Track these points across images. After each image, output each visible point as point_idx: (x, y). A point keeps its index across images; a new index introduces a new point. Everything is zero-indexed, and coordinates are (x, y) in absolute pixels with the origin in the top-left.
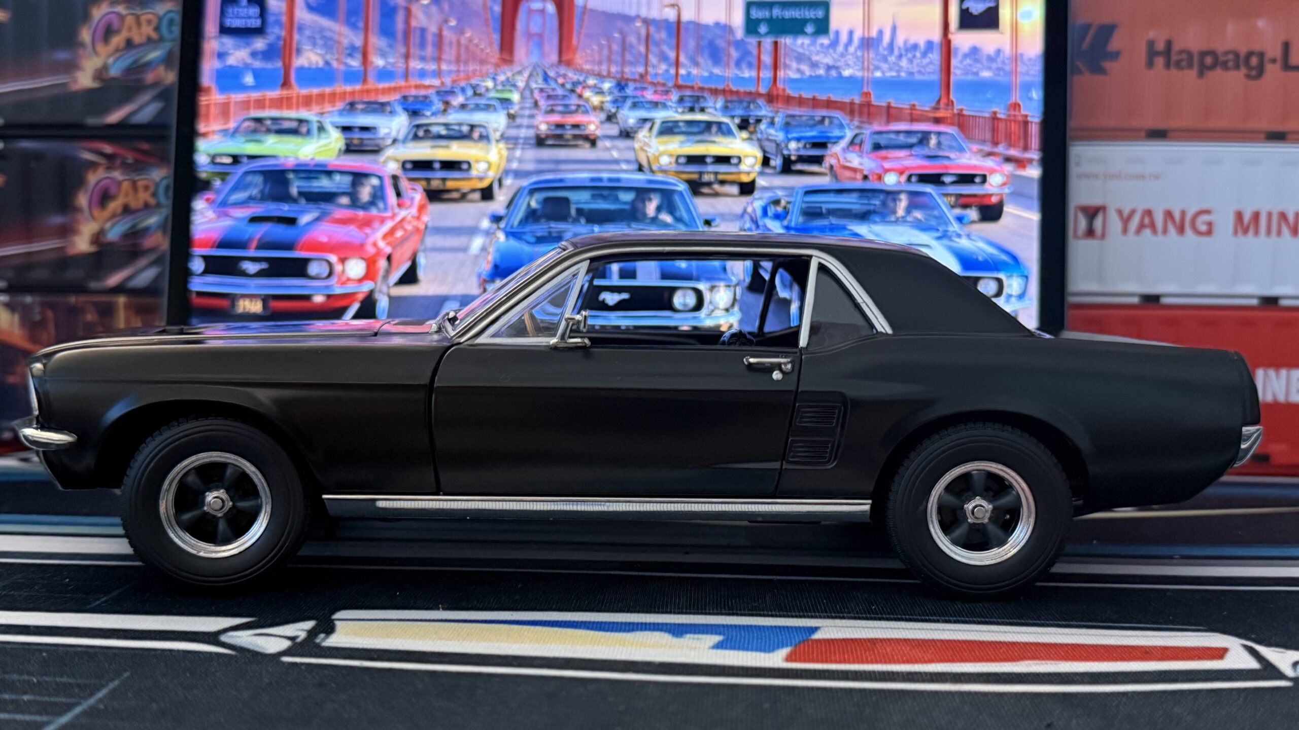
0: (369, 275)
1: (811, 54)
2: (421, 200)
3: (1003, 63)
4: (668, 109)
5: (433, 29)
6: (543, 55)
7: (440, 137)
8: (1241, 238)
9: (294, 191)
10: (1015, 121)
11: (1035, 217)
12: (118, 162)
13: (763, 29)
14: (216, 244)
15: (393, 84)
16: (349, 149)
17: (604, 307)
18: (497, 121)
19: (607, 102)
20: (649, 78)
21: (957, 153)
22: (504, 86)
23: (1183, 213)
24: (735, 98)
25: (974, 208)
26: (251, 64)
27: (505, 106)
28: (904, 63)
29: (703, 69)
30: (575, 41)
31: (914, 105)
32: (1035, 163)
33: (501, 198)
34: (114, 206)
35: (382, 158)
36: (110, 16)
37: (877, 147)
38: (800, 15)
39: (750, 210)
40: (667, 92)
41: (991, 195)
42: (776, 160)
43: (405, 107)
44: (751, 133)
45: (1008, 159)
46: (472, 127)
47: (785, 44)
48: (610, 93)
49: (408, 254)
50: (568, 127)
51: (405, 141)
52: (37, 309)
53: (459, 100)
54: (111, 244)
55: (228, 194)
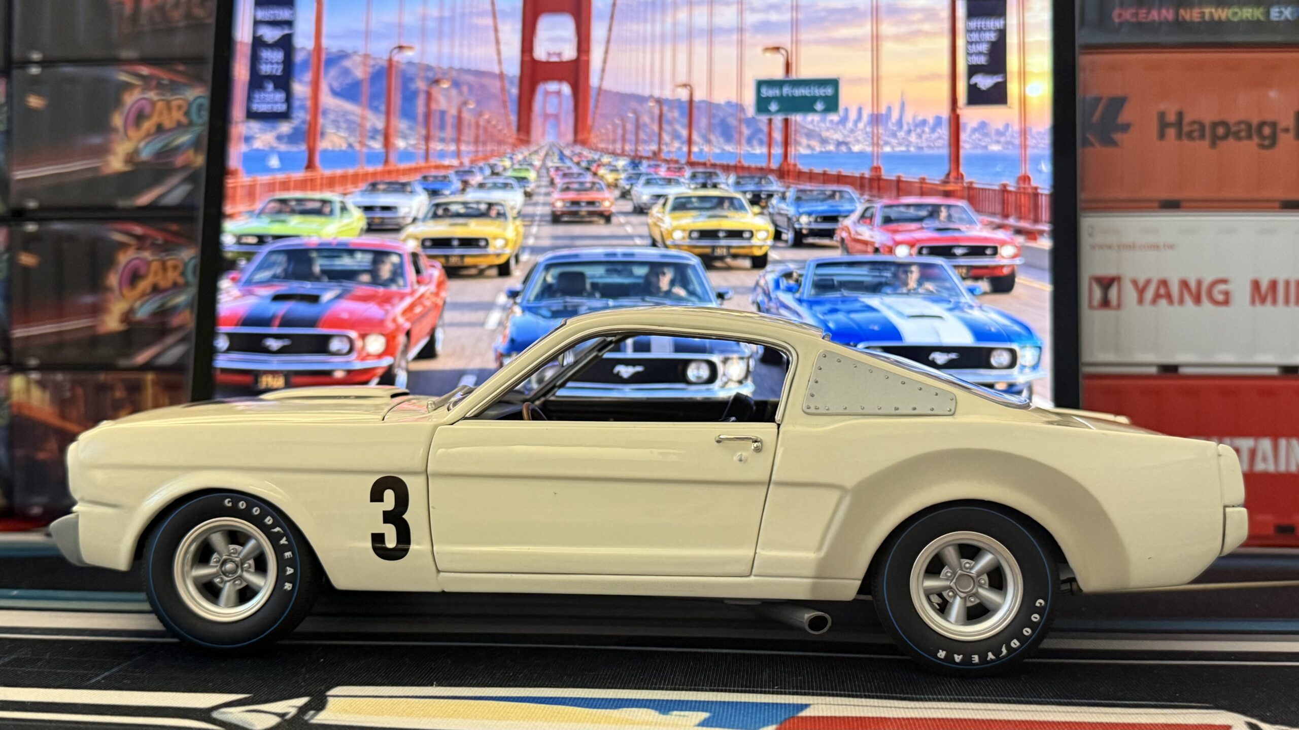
0: (389, 350)
1: (821, 131)
2: (439, 277)
3: (1012, 136)
4: (681, 186)
5: (453, 111)
6: (560, 135)
7: (458, 215)
8: (1259, 308)
9: (317, 269)
10: (1025, 193)
11: (1045, 288)
12: (148, 242)
13: (773, 107)
14: (240, 322)
15: (413, 165)
16: (372, 228)
17: (619, 380)
18: (514, 199)
19: (621, 179)
20: (663, 156)
21: (968, 226)
22: (521, 165)
23: (1199, 283)
24: (746, 174)
25: (985, 280)
26: (276, 148)
27: (522, 184)
28: (913, 138)
29: (715, 146)
30: (590, 122)
31: (924, 179)
32: (1045, 235)
33: (518, 272)
34: (144, 285)
35: (402, 235)
36: (144, 102)
37: (887, 220)
38: (810, 93)
39: (762, 282)
40: (680, 169)
41: (1002, 267)
42: (787, 234)
43: (425, 186)
44: (763, 208)
45: (1019, 231)
46: (490, 205)
47: (796, 121)
48: (625, 170)
49: (427, 329)
50: (583, 204)
51: (425, 219)
52: (68, 386)
53: (477, 179)
54: (140, 323)
55: (253, 273)
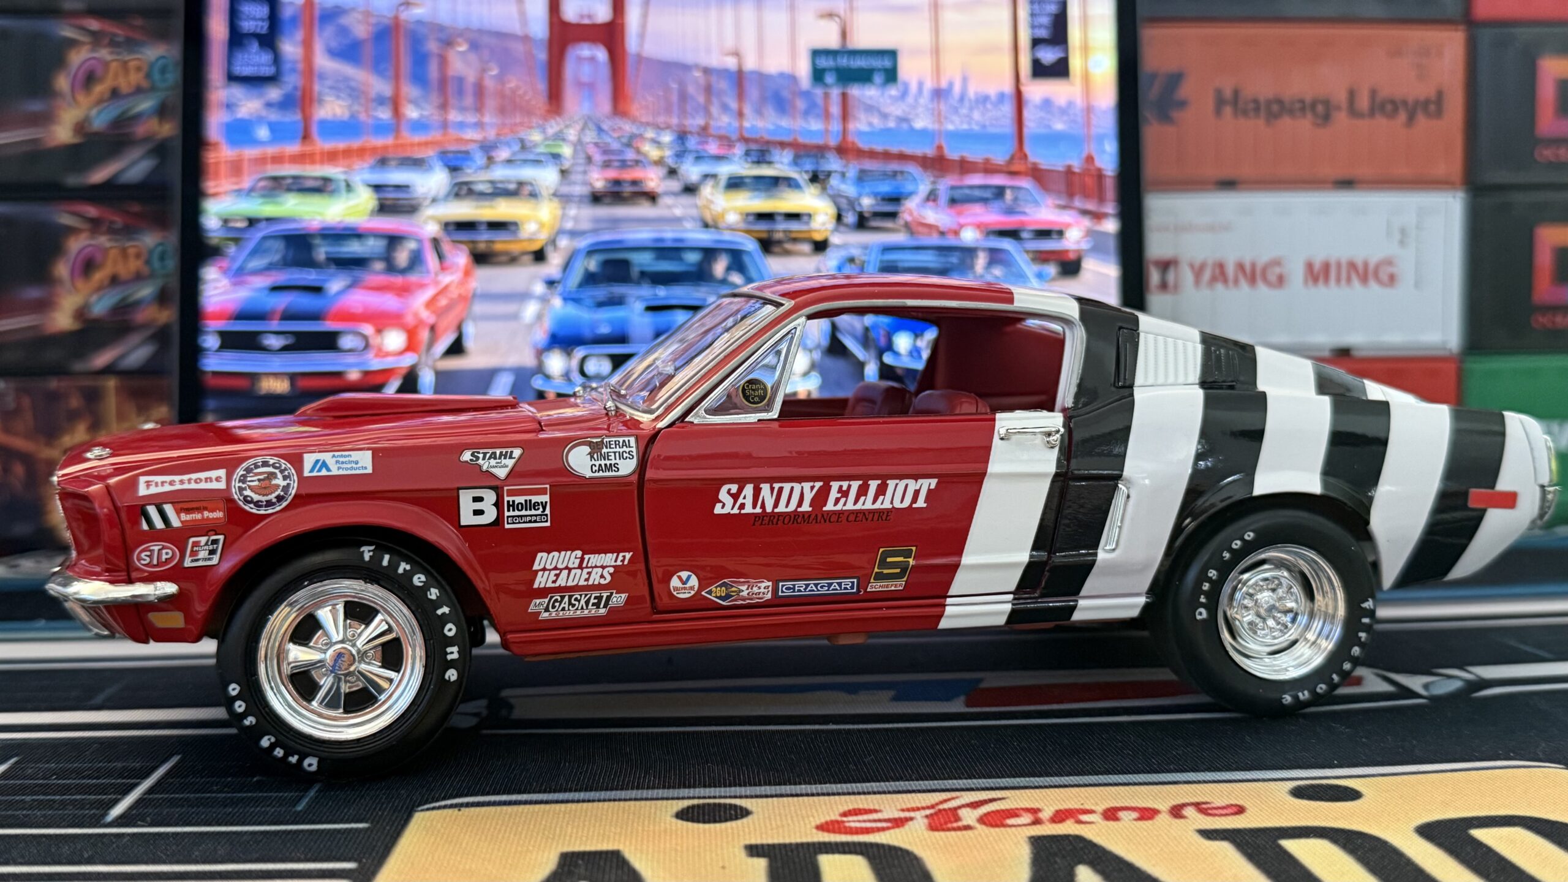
0: (411, 346)
1: (880, 106)
2: (467, 266)
3: (1076, 114)
4: (733, 164)
5: (472, 78)
6: (594, 105)
8: (1311, 287)
9: (321, 256)
10: (1089, 175)
11: (1114, 271)
12: (104, 228)
13: (830, 79)
14: (233, 317)
15: (429, 138)
16: (383, 208)
18: (547, 177)
19: (667, 156)
20: (712, 131)
22: (553, 139)
23: (1253, 266)
24: (804, 152)
25: (1053, 264)
27: (556, 161)
28: (976, 115)
29: (769, 121)
30: (631, 91)
32: (1112, 217)
33: (555, 260)
34: (99, 276)
35: (420, 218)
36: (92, 61)
37: (953, 201)
38: (868, 64)
39: (824, 267)
40: (732, 146)
41: (1068, 251)
42: (849, 217)
43: (445, 162)
44: (822, 187)
45: (1085, 212)
46: (521, 184)
47: (854, 94)
48: (670, 146)
49: (453, 325)
50: (626, 184)
51: (446, 199)
52: (11, 395)
54: (98, 321)
55: (245, 261)
